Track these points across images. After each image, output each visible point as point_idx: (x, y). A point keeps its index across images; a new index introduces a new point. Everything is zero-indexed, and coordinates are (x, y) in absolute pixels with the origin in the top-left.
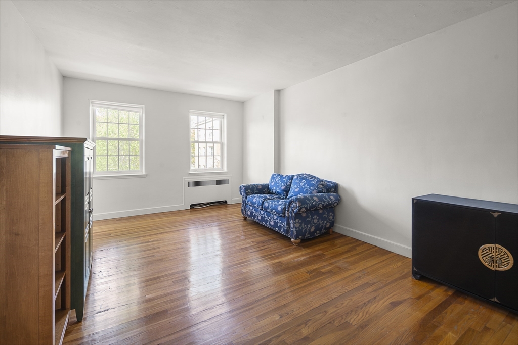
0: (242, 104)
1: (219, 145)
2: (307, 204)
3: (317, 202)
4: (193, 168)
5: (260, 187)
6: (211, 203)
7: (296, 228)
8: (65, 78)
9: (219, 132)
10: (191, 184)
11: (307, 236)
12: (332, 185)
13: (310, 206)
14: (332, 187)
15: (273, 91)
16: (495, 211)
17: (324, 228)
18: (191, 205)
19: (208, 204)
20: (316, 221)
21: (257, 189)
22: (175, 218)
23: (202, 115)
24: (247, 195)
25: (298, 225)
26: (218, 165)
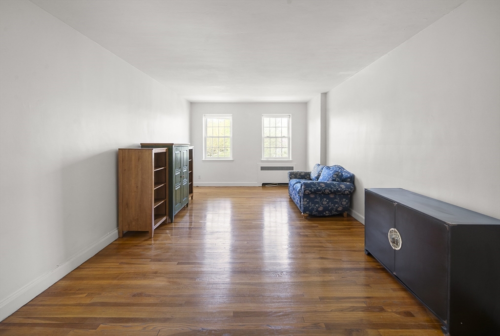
0: (305, 104)
1: (287, 139)
2: (312, 188)
3: (323, 187)
4: (265, 156)
5: (303, 174)
6: (279, 184)
7: (304, 205)
8: (192, 104)
9: (287, 128)
10: (263, 168)
11: (314, 213)
12: (349, 175)
13: (314, 190)
14: (349, 178)
15: (320, 94)
16: (395, 202)
17: (334, 210)
18: (263, 184)
19: (276, 184)
20: (325, 203)
21: (300, 175)
22: (247, 191)
23: (273, 117)
24: (291, 178)
25: (306, 203)
26: (286, 156)
